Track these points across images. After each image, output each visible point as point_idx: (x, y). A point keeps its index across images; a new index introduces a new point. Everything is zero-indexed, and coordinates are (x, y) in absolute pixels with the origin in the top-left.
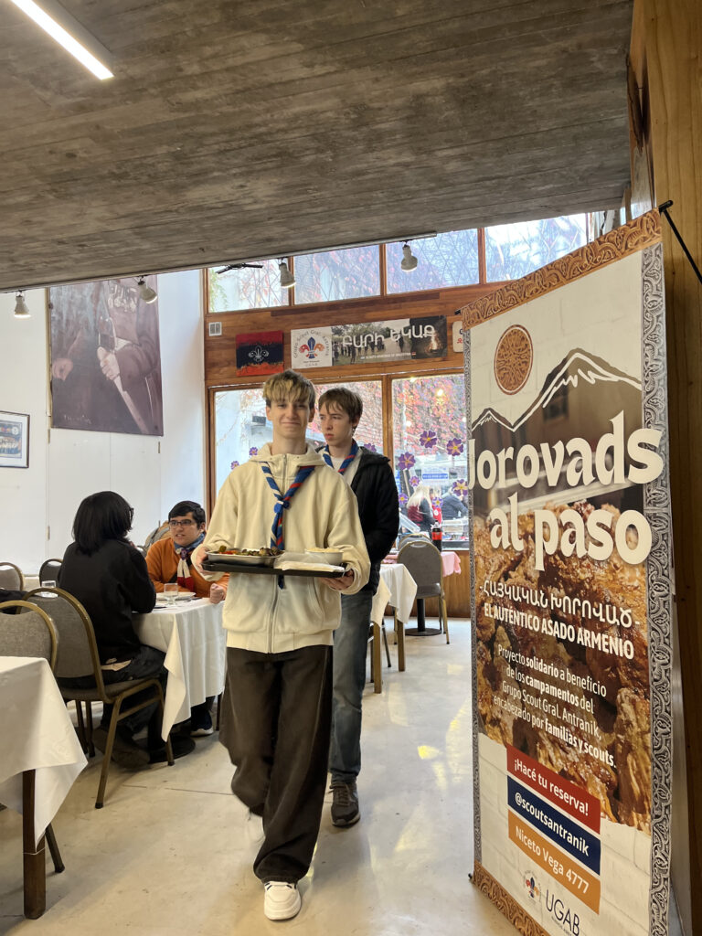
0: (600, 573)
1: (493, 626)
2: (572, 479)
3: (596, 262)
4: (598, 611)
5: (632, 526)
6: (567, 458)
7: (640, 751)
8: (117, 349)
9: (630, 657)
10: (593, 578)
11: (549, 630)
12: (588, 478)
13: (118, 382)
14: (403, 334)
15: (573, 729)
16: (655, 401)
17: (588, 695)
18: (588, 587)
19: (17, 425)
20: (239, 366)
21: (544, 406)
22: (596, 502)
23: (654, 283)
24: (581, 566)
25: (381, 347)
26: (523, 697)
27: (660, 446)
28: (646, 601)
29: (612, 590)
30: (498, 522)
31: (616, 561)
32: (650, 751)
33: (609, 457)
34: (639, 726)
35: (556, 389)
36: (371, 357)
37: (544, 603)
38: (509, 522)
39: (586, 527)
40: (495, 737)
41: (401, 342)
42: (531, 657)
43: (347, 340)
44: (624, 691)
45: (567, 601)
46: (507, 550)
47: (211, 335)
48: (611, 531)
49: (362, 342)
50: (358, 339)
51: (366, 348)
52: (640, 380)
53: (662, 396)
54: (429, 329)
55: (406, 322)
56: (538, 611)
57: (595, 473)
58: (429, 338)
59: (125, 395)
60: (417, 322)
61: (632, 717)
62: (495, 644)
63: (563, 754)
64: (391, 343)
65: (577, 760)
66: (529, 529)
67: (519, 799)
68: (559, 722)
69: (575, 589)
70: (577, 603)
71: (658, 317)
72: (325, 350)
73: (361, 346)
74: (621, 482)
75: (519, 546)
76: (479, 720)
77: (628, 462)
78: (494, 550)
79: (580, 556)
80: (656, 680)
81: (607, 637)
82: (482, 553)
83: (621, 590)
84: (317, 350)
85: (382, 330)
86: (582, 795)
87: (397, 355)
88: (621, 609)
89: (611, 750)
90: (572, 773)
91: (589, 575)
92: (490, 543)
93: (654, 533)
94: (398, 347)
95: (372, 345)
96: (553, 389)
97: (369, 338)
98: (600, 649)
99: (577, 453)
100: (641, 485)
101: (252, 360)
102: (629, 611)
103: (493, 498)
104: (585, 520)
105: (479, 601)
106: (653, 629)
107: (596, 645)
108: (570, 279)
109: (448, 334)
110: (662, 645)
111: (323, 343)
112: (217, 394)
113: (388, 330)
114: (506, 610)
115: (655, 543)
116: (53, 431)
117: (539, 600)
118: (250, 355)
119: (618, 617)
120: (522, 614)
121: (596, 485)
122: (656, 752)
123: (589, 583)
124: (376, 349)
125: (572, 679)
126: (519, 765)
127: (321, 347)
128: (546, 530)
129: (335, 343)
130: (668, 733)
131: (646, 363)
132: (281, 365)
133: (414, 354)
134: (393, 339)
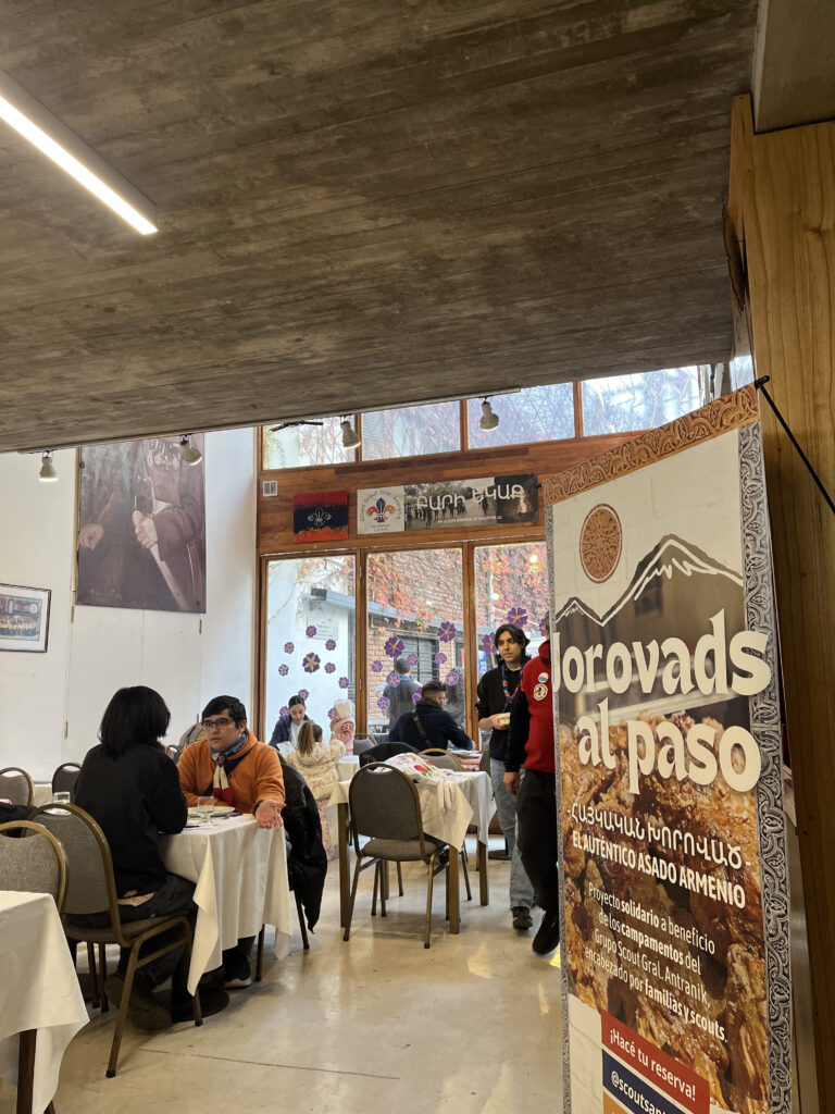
0: (703, 801)
1: (583, 859)
2: (669, 686)
3: (689, 438)
4: (702, 848)
5: (738, 746)
6: (663, 661)
7: (755, 1022)
8: (156, 512)
9: (741, 906)
10: (695, 806)
11: (646, 867)
12: (687, 686)
13: (155, 551)
14: (487, 495)
15: (677, 993)
16: (759, 599)
17: (695, 952)
18: (690, 816)
19: (36, 602)
20: (296, 531)
21: (636, 598)
22: (697, 715)
23: (753, 465)
24: (681, 791)
25: (462, 509)
26: (618, 951)
27: (767, 652)
28: (757, 838)
29: (718, 821)
30: (586, 732)
31: (720, 787)
32: (766, 1022)
33: (709, 663)
34: (754, 992)
35: (648, 580)
36: (450, 521)
37: (640, 834)
38: (599, 733)
39: (685, 744)
40: (586, 1000)
41: (485, 504)
42: (627, 901)
43: (422, 501)
44: (736, 948)
45: (666, 833)
46: (597, 767)
47: (265, 495)
48: (714, 750)
49: (439, 504)
50: (435, 500)
51: (444, 511)
52: (741, 574)
53: (768, 593)
54: (517, 489)
55: (491, 481)
56: (633, 842)
57: (694, 680)
58: (517, 499)
59: (163, 566)
60: (503, 481)
61: (745, 980)
62: (586, 882)
63: (667, 1024)
64: (473, 505)
65: (682, 1032)
66: (622, 743)
67: (615, 1078)
68: (661, 985)
69: (676, 818)
70: (677, 835)
71: (759, 503)
72: (396, 514)
73: (438, 508)
74: (724, 693)
75: (611, 763)
76: (569, 978)
77: (731, 669)
78: (582, 766)
79: (680, 778)
80: (771, 936)
81: (714, 879)
82: (570, 769)
83: (728, 822)
84: (388, 512)
85: (463, 490)
86: (688, 1076)
87: (480, 519)
88: (729, 846)
89: (722, 1020)
90: (677, 1047)
91: (691, 802)
92: (578, 758)
93: (763, 755)
94: (482, 510)
95: (451, 507)
96: (645, 580)
97: (448, 499)
98: (706, 894)
99: (673, 656)
100: (747, 697)
101: (312, 525)
102: (738, 848)
103: (581, 703)
104: (684, 736)
105: (567, 829)
106: (767, 872)
107: (701, 889)
108: (661, 456)
109: (539, 494)
110: (777, 892)
111: (394, 505)
112: (271, 563)
113: (470, 490)
114: (598, 840)
115: (764, 769)
116: (77, 608)
117: (634, 830)
118: (309, 518)
119: (726, 856)
120: (616, 846)
121: (695, 695)
122: (773, 1024)
123: (691, 812)
124: (455, 511)
125: (675, 930)
126: (615, 1036)
127: (392, 510)
128: (641, 745)
129: (408, 504)
130: (786, 1001)
131: (748, 556)
132: (344, 529)
133: (500, 518)
134: (475, 500)
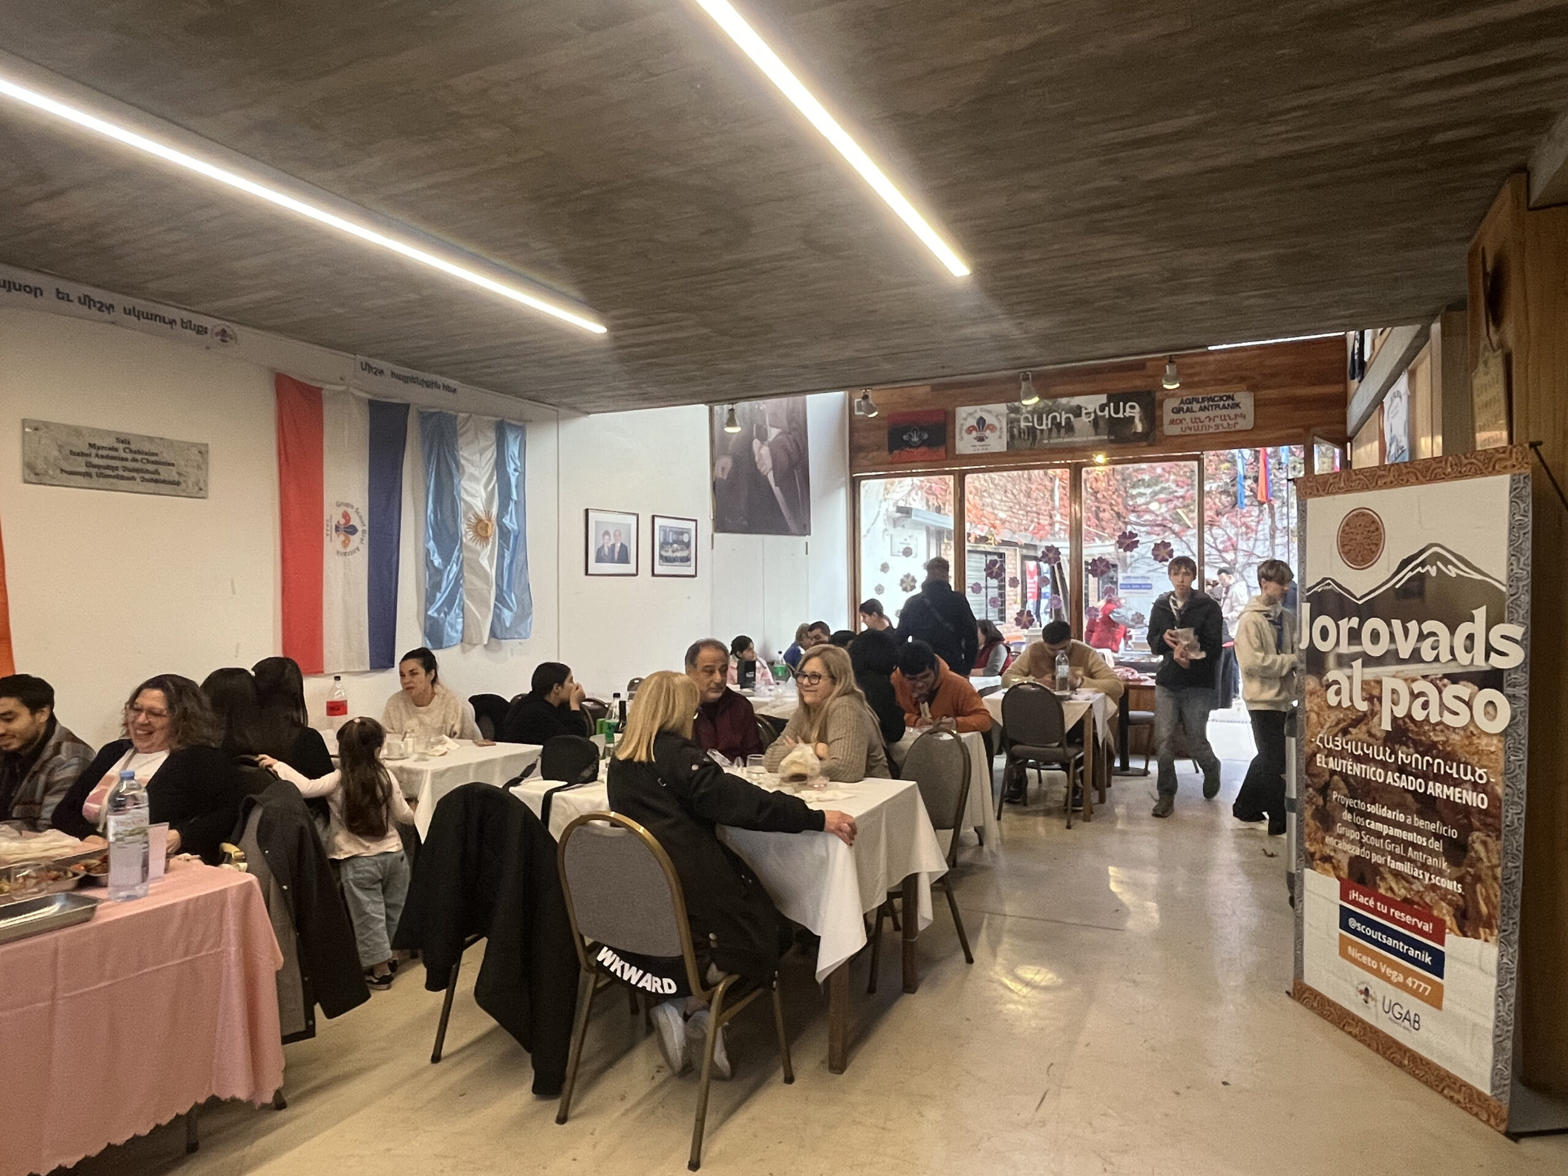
0: (1455, 738)
1: (1327, 775)
2: (1427, 654)
3: (1460, 472)
4: (1451, 768)
5: (1491, 703)
6: (1422, 637)
7: (1490, 881)
8: (770, 439)
9: (1484, 807)
10: (1447, 741)
11: (1394, 781)
12: (1445, 656)
13: (771, 477)
14: (1100, 414)
15: (1419, 864)
16: (1519, 602)
17: (1438, 837)
18: (1441, 748)
20: (891, 451)
21: (1397, 586)
22: (1454, 678)
23: (1522, 506)
24: (1434, 730)
25: (1070, 428)
26: (1362, 838)
27: (1521, 639)
28: (1502, 764)
29: (1468, 753)
30: (1336, 682)
31: (1472, 728)
32: (1500, 881)
33: (1468, 642)
34: (1490, 862)
35: (1411, 574)
36: (1056, 441)
37: (1390, 758)
38: (1351, 684)
39: (1441, 698)
40: (1325, 871)
41: (1096, 423)
42: (1373, 803)
43: (1027, 419)
44: (1476, 834)
45: (1417, 759)
46: (1348, 708)
47: (857, 413)
48: (1469, 704)
49: (1044, 422)
50: (1040, 420)
51: (1050, 430)
52: (1505, 583)
53: (1526, 599)
54: (1132, 407)
55: (1103, 399)
56: (1384, 765)
57: (1452, 653)
58: (1133, 417)
59: (776, 490)
60: (1116, 398)
61: (1483, 854)
62: (1329, 792)
63: (1407, 885)
64: (1082, 423)
65: (1422, 889)
66: (1376, 692)
67: (1353, 923)
68: (1402, 859)
69: (1428, 749)
70: (1428, 761)
71: (1525, 534)
72: (998, 433)
74: (1480, 663)
75: (1363, 706)
76: (1306, 858)
77: (1489, 649)
78: (1330, 707)
79: (1433, 721)
80: (1507, 826)
81: (1460, 790)
82: (1316, 708)
83: (1477, 752)
84: (988, 431)
85: (1071, 408)
86: (1428, 917)
87: (1091, 437)
88: (1477, 769)
89: (1460, 880)
90: (1416, 899)
91: (1442, 738)
92: (1326, 701)
93: (1513, 710)
94: (1092, 430)
95: (1058, 426)
96: (1407, 574)
97: (1054, 418)
98: (1452, 799)
99: (1432, 634)
100: (1502, 670)
102: (1485, 770)
103: (1331, 661)
104: (1440, 692)
105: (1310, 751)
106: (1508, 786)
107: (1448, 797)
108: (1430, 481)
109: (1158, 413)
110: (1516, 799)
111: (996, 424)
112: (863, 482)
113: (1079, 408)
114: (1345, 762)
115: (1513, 718)
117: (1384, 755)
118: (905, 437)
119: (1473, 774)
120: (1364, 767)
121: (1453, 664)
122: (1505, 881)
123: (1442, 745)
124: (1063, 431)
125: (1420, 823)
126: (1354, 895)
127: (992, 428)
128: (1395, 696)
129: (1012, 423)
130: (1517, 867)
131: (1512, 570)
132: (942, 450)
133: (1112, 437)
134: (1085, 419)
